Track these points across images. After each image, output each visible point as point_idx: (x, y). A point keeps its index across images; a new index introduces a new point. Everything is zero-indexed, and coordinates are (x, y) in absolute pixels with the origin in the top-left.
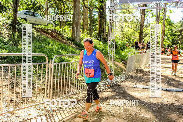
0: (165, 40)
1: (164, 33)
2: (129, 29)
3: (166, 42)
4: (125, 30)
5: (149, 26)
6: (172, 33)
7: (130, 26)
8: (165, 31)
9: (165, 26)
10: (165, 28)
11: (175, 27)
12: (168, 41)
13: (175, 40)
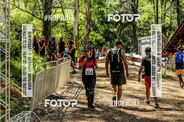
0: (92, 33)
1: (89, 19)
2: (20, 12)
3: (93, 35)
4: (14, 13)
5: (60, 6)
6: (104, 19)
7: (22, 6)
8: (90, 14)
9: (90, 6)
10: (91, 10)
11: (108, 7)
12: (98, 34)
13: (110, 32)
